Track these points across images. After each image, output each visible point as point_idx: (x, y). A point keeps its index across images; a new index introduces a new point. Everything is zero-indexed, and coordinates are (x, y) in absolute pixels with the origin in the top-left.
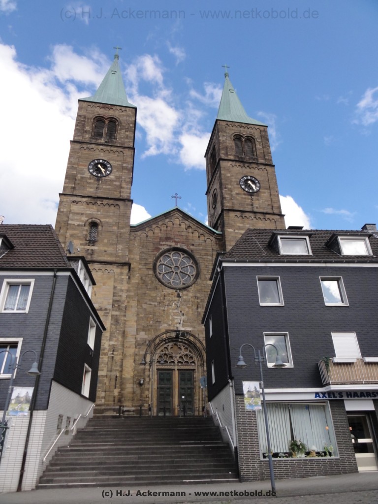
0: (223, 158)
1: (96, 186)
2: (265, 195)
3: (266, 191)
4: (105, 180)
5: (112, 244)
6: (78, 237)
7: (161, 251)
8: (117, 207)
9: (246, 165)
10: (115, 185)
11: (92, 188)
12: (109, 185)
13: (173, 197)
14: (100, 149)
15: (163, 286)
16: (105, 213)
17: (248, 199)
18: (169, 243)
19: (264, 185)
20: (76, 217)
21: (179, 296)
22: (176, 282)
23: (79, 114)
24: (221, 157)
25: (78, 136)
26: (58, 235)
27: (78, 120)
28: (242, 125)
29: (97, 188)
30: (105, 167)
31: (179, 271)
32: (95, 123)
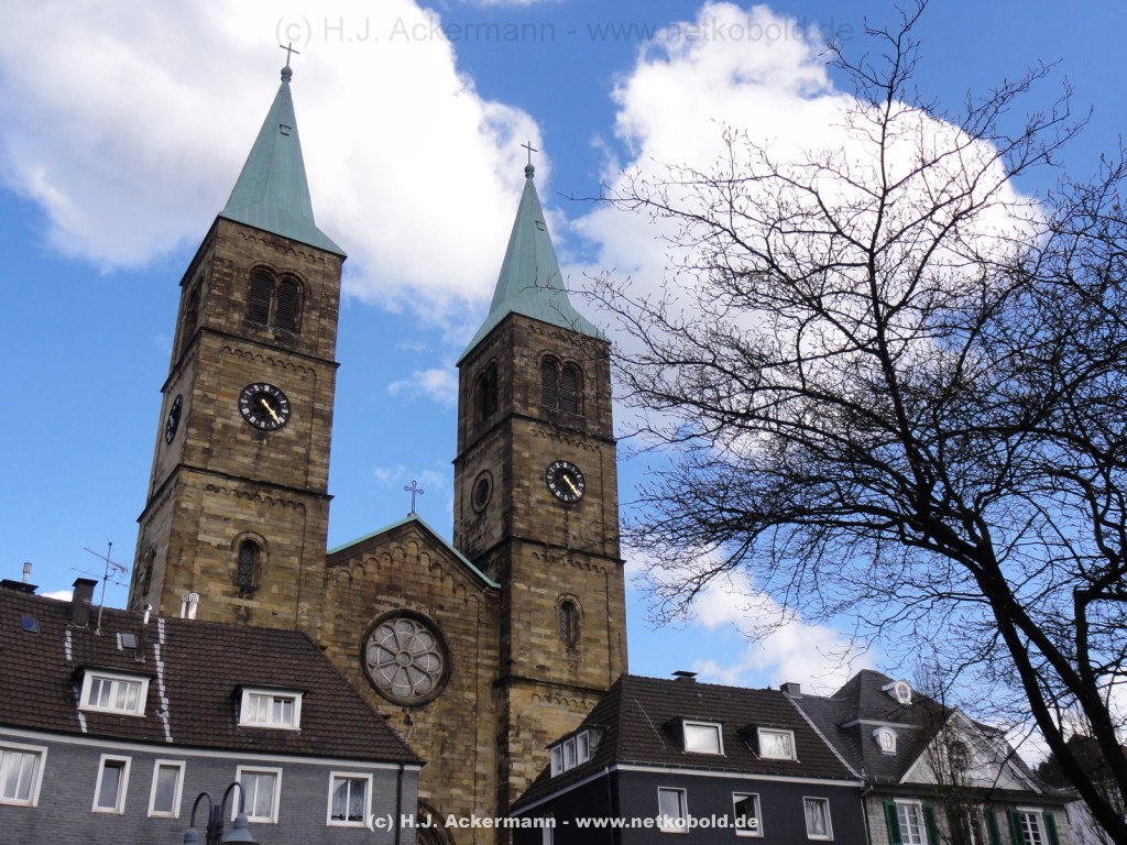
0: (517, 411)
1: (255, 450)
2: (592, 509)
3: (595, 500)
4: (275, 437)
5: (288, 598)
6: (219, 574)
7: (377, 616)
8: (300, 510)
9: (562, 435)
10: (297, 453)
11: (246, 455)
12: (284, 452)
13: (406, 488)
14: (265, 357)
15: (377, 696)
16: (273, 522)
17: (560, 515)
18: (395, 600)
19: (595, 486)
20: (214, 526)
21: (408, 722)
22: (402, 689)
23: (218, 255)
24: (513, 407)
25: (218, 315)
26: (176, 566)
27: (217, 272)
28: (561, 334)
29: (258, 457)
30: (275, 404)
31: (412, 665)
32: (252, 282)
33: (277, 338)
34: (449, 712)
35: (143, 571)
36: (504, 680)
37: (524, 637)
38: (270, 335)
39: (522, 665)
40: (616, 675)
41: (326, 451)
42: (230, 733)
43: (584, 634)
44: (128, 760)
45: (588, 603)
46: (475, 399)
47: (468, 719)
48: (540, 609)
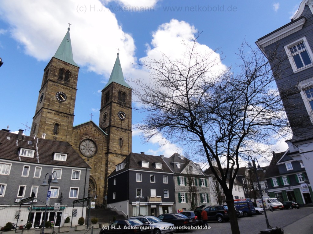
0: (113, 101)
1: (59, 105)
2: (127, 121)
3: (127, 119)
4: (63, 103)
5: (64, 135)
6: (50, 130)
7: (83, 139)
8: (68, 118)
9: (122, 106)
10: (68, 106)
11: (57, 106)
12: (65, 106)
13: (90, 115)
14: (62, 87)
15: (82, 155)
16: (62, 120)
17: (120, 122)
18: (86, 136)
19: (127, 116)
20: (49, 120)
21: (88, 160)
22: (87, 154)
23: (52, 65)
24: (112, 100)
25: (52, 77)
26: (41, 128)
27: (52, 68)
28: (123, 87)
29: (59, 107)
30: (63, 96)
31: (89, 149)
32: (60, 71)
33: (64, 83)
34: (96, 159)
35: (34, 128)
36: (108, 153)
37: (112, 145)
38: (63, 82)
39: (111, 150)
40: (129, 153)
41: (74, 106)
42: (52, 161)
43: (124, 144)
44: (30, 166)
45: (125, 139)
46: (105, 98)
47: (100, 160)
48: (115, 139)
